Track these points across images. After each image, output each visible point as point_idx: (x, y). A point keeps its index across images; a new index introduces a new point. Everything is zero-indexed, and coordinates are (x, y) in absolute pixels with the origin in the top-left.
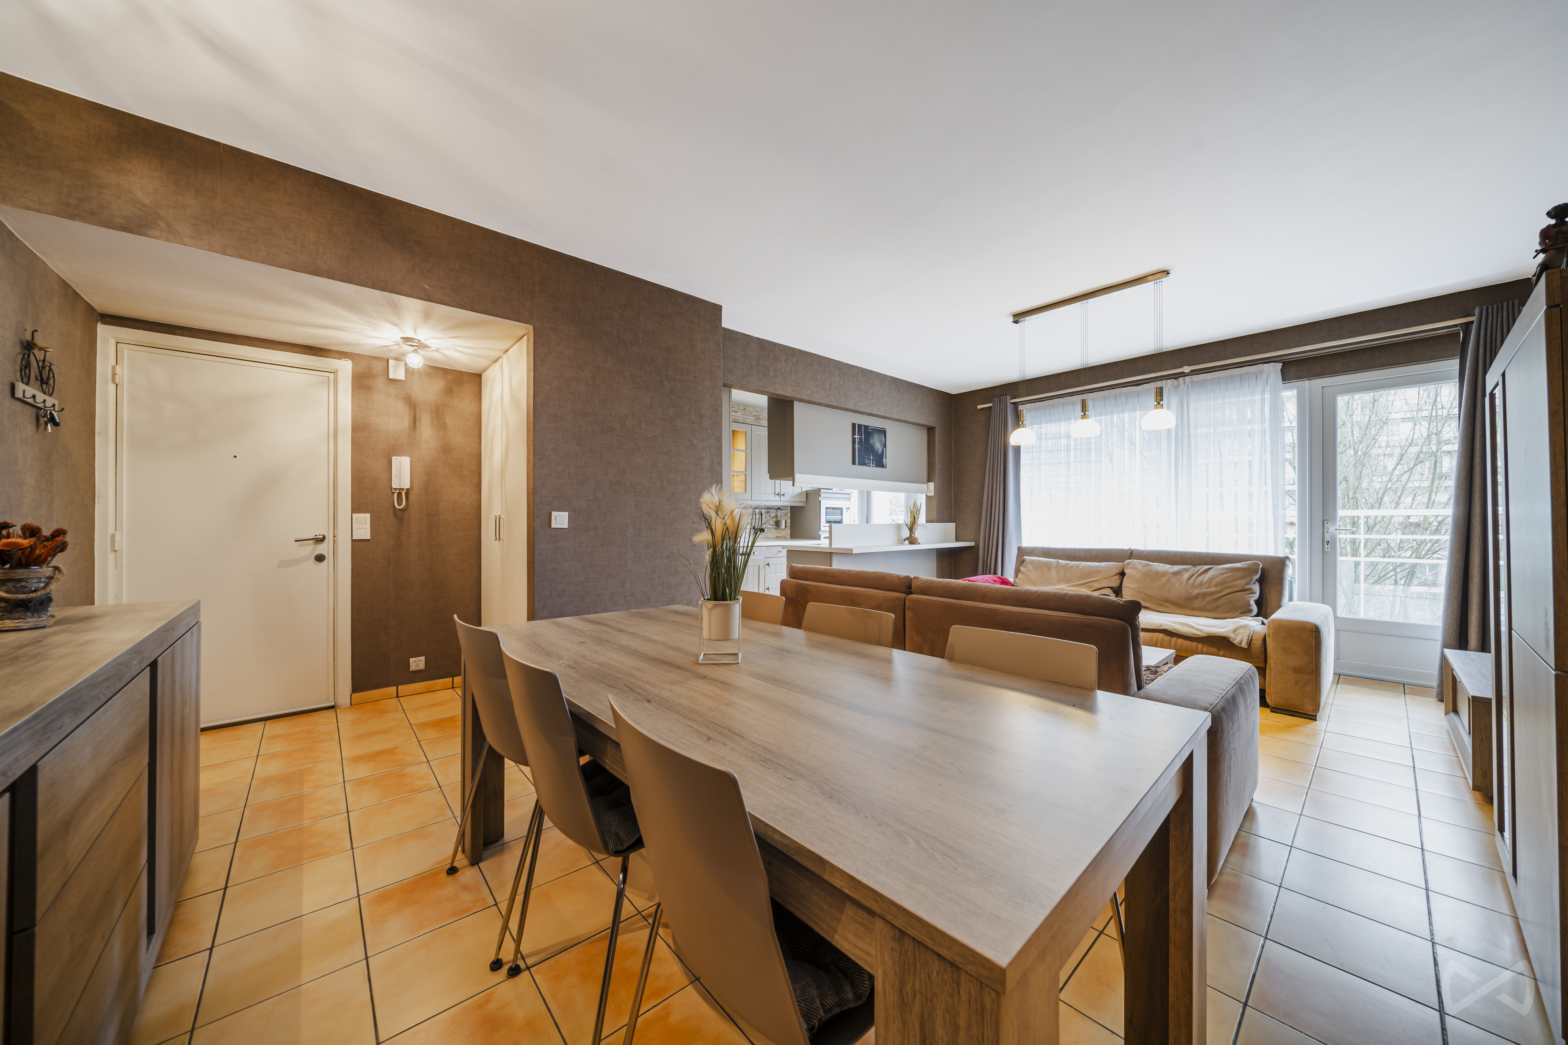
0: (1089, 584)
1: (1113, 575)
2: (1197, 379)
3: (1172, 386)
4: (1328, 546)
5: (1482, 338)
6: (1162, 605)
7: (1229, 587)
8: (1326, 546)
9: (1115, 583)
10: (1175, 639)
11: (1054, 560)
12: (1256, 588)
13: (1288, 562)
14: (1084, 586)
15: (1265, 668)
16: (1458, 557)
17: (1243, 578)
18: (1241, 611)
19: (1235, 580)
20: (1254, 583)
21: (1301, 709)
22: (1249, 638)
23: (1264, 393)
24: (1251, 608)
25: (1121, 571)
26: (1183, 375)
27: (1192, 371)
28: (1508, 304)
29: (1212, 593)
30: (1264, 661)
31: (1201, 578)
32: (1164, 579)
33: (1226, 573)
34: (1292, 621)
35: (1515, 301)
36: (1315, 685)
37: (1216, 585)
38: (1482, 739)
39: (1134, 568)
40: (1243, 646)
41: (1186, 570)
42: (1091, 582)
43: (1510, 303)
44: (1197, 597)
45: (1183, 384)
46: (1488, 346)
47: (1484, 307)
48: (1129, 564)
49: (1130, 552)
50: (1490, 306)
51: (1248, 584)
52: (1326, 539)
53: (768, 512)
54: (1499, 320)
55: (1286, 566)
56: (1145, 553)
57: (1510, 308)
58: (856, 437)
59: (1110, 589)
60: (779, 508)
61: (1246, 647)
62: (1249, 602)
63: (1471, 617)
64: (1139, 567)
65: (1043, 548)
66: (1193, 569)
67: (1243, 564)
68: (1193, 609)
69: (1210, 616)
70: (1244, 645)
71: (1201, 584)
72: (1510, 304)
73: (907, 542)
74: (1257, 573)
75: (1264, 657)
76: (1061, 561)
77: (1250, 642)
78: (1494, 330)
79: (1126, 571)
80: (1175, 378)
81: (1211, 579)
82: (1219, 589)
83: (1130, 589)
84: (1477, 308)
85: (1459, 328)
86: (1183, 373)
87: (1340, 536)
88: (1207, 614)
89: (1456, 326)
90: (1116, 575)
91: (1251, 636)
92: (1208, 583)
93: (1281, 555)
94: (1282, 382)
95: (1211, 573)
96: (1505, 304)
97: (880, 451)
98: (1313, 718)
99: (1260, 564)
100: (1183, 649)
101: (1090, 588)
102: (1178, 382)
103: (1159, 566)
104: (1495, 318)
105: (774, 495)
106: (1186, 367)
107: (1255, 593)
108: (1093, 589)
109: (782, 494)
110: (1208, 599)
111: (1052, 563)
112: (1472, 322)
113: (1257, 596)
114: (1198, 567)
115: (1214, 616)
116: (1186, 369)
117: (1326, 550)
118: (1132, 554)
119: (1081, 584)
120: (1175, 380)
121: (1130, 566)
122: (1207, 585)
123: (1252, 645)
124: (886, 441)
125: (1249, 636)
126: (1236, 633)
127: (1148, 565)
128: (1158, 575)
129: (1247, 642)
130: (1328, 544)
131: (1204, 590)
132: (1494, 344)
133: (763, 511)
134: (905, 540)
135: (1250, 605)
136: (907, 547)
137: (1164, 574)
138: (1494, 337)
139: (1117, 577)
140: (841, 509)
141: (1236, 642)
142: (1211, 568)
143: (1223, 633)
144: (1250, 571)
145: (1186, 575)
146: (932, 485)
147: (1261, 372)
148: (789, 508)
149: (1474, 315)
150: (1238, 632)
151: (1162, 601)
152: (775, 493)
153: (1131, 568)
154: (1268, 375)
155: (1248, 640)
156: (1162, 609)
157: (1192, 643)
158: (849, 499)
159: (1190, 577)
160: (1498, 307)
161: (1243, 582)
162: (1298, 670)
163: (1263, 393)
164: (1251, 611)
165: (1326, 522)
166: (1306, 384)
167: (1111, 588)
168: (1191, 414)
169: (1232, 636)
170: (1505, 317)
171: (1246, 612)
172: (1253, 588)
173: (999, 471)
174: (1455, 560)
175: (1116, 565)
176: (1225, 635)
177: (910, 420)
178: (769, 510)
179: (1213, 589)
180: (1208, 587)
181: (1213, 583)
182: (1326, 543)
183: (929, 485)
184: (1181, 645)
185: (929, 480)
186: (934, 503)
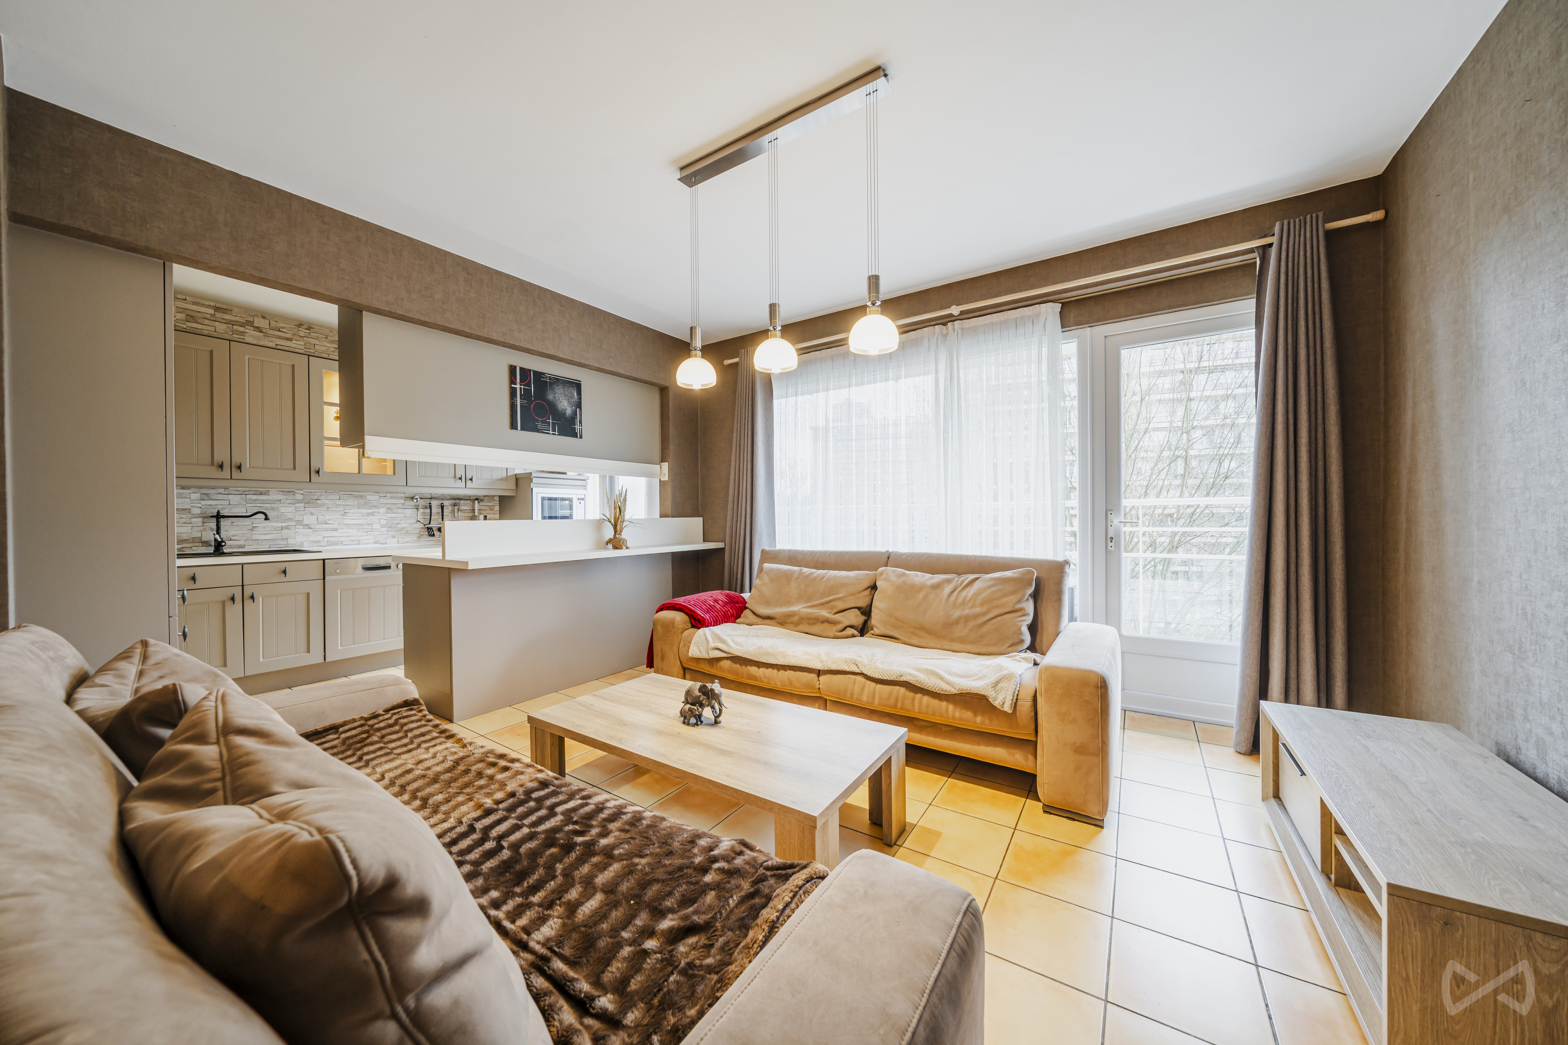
0: (830, 604)
1: (862, 589)
2: (967, 326)
3: (940, 334)
4: (1112, 544)
5: (1283, 264)
6: (915, 634)
7: (997, 607)
8: (1110, 544)
9: (863, 603)
10: (919, 696)
11: (798, 568)
12: (1029, 606)
13: (1067, 569)
14: (826, 606)
15: (1036, 742)
16: (1259, 558)
17: (1014, 592)
18: (1010, 642)
19: (1004, 596)
20: (1027, 599)
21: (1083, 811)
22: (1013, 696)
23: (1042, 344)
24: (1023, 637)
25: (871, 584)
26: (951, 318)
27: (962, 313)
28: (1312, 217)
29: (976, 616)
30: (1034, 732)
31: (964, 593)
32: (921, 595)
33: (994, 585)
34: (1070, 669)
35: (1319, 213)
36: (1102, 772)
37: (982, 604)
38: (1407, 979)
39: (888, 578)
40: (1006, 710)
41: (948, 581)
42: (834, 600)
43: (1314, 215)
44: (957, 622)
45: (952, 331)
46: (1290, 274)
47: (1286, 222)
48: (881, 574)
49: (887, 556)
50: (1292, 220)
51: (1019, 602)
52: (1110, 536)
53: (455, 505)
54: (1302, 239)
55: (1065, 575)
56: (904, 557)
57: (1314, 223)
58: (518, 386)
59: (857, 610)
60: (477, 499)
61: (1010, 711)
62: (1020, 629)
63: (1273, 639)
64: (893, 578)
65: (790, 551)
66: (957, 580)
67: (1014, 573)
68: (953, 640)
69: (972, 651)
70: (1007, 708)
71: (964, 603)
72: (1314, 218)
73: (610, 546)
74: (1031, 585)
75: (1033, 726)
76: (805, 570)
77: (1016, 703)
78: (1296, 252)
79: (878, 584)
80: (945, 324)
81: (976, 595)
82: (985, 609)
83: (880, 610)
84: (1278, 224)
85: (1256, 255)
86: (951, 315)
87: (1124, 529)
88: (969, 647)
89: (1251, 251)
90: (866, 589)
91: (1017, 692)
92: (972, 601)
93: (1060, 559)
94: (1061, 330)
95: (977, 585)
96: (1308, 217)
97: (569, 412)
98: (1098, 824)
99: (1034, 573)
100: (930, 711)
101: (832, 609)
102: (947, 329)
103: (917, 576)
104: (1297, 236)
105: (453, 479)
106: (954, 307)
107: (1028, 614)
108: (835, 611)
109: (469, 477)
110: (971, 624)
111: (793, 572)
112: (1271, 245)
113: (1029, 619)
114: (964, 577)
115: (977, 651)
116: (955, 310)
117: (1110, 548)
118: (888, 559)
119: (822, 604)
120: (944, 327)
121: (883, 577)
122: (970, 604)
123: (1017, 708)
124: (580, 398)
125: (1014, 692)
126: (998, 688)
127: (904, 574)
128: (914, 589)
129: (1011, 704)
130: (1111, 542)
131: (967, 612)
132: (1296, 272)
133: (446, 503)
134: (607, 543)
135: (1021, 633)
136: (611, 553)
137: (921, 587)
138: (1296, 262)
139: (868, 592)
140: (570, 500)
141: (997, 703)
142: (977, 579)
143: (980, 690)
144: (1022, 582)
145: (948, 589)
146: (665, 465)
147: (1038, 315)
148: (497, 499)
149: (1273, 235)
150: (1000, 686)
151: (915, 628)
152: (455, 477)
153: (884, 580)
154: (1046, 320)
155: (1012, 700)
156: (915, 641)
157: (941, 702)
158: (584, 487)
159: (953, 592)
160: (1300, 221)
161: (1013, 598)
162: (1080, 750)
163: (1040, 347)
164: (1022, 641)
165: (1109, 513)
166: (1087, 332)
167: (859, 608)
168: (962, 372)
169: (990, 694)
170: (1308, 234)
171: (1015, 644)
172: (1026, 608)
173: (746, 447)
174: (1256, 563)
175: (868, 574)
176: (982, 693)
177: (622, 372)
178: (457, 501)
179: (978, 610)
180: (973, 607)
181: (978, 601)
182: (1109, 540)
183: (662, 466)
184: (928, 706)
185: (663, 460)
186: (669, 490)
